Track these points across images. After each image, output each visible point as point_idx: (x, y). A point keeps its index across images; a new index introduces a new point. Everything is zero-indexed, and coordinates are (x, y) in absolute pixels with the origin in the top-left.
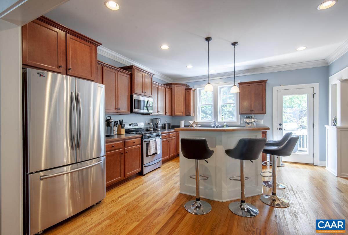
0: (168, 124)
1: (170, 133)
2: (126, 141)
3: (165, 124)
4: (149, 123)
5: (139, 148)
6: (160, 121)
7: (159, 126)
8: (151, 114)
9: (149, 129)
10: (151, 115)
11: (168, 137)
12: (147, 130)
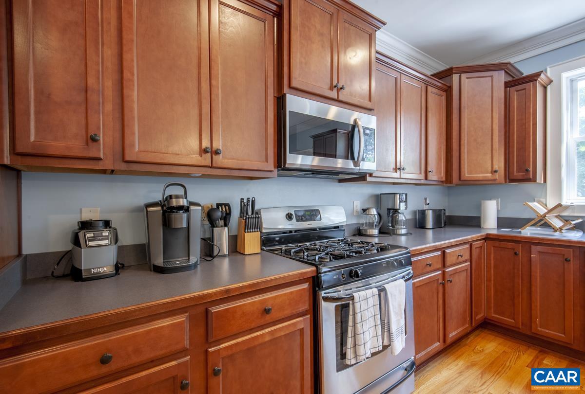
0: (434, 211)
1: (448, 251)
2: (214, 309)
3: (423, 213)
4: (365, 207)
5: (302, 330)
6: (406, 202)
7: (401, 217)
8: (371, 175)
9: (366, 230)
10: (369, 179)
11: (439, 266)
12: (359, 232)
